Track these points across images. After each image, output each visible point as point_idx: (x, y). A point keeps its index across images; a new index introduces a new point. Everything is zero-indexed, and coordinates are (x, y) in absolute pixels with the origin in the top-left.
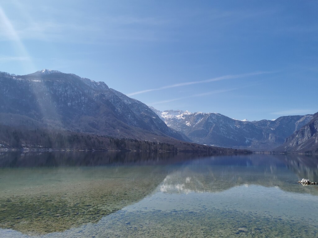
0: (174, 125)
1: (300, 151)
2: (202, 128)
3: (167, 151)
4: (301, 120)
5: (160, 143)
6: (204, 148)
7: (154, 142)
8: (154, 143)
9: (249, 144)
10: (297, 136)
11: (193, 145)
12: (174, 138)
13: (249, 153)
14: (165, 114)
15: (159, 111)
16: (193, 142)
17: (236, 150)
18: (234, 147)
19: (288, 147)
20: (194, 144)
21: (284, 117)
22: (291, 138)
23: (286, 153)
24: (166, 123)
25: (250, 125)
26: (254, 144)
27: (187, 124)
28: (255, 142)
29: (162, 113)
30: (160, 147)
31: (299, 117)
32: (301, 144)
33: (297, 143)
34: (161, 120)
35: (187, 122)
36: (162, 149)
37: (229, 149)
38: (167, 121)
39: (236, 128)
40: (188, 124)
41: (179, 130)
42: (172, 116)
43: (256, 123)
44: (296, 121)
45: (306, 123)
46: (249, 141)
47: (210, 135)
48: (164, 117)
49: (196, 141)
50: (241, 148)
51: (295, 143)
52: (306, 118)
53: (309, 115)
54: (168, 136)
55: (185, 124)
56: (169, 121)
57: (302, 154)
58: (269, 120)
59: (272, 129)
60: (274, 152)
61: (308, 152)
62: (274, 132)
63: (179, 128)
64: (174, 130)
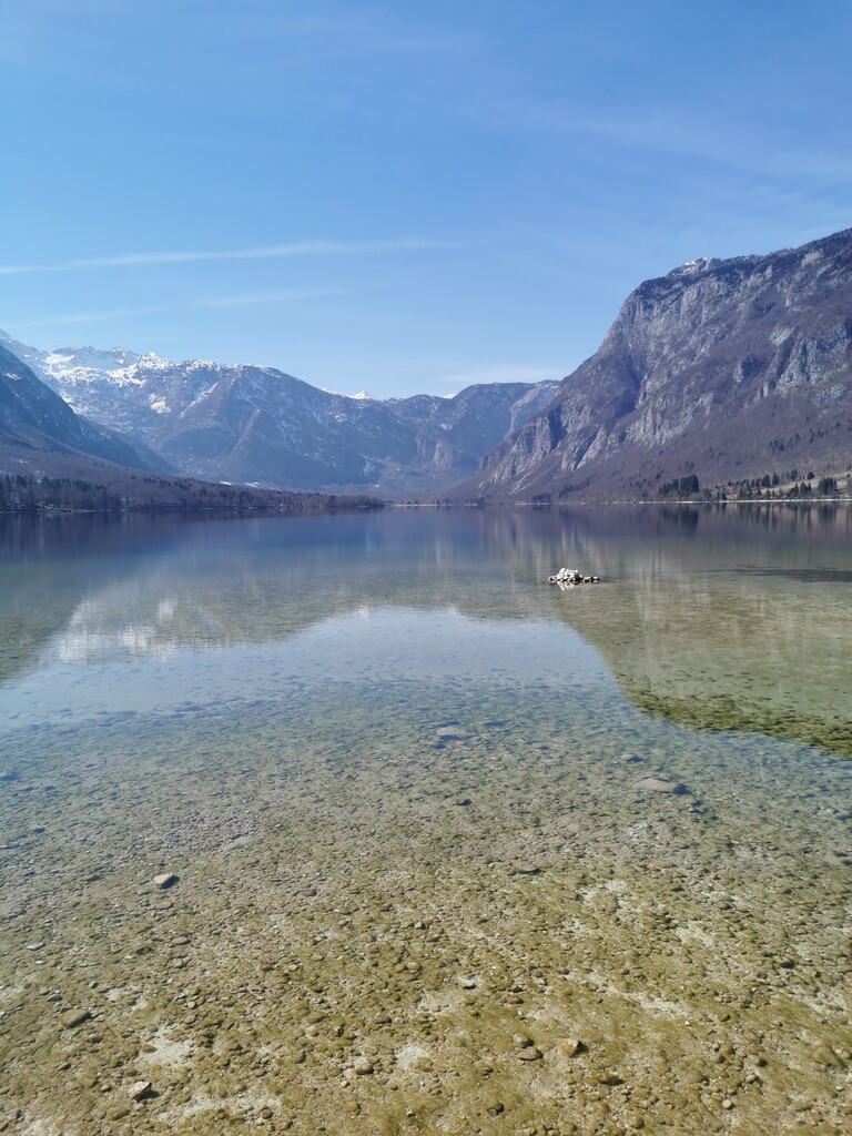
0: (103, 409)
1: (520, 496)
2: (212, 423)
3: (80, 511)
4: (527, 399)
5: (45, 479)
6: (224, 495)
7: (19, 477)
8: (22, 481)
9: (375, 477)
10: (514, 449)
11: (183, 485)
12: (105, 461)
13: (373, 506)
14: (62, 363)
15: (34, 350)
16: (182, 476)
17: (333, 498)
18: (328, 490)
19: (489, 485)
20: (185, 481)
21: (481, 387)
22: (498, 453)
23: (481, 504)
24: (67, 400)
25: (377, 413)
26: (388, 477)
27: (154, 406)
28: (393, 469)
29: (48, 360)
30: (46, 496)
31: (520, 389)
32: (525, 473)
33: (514, 472)
34: (45, 386)
35: (153, 396)
36: (57, 503)
37: (310, 496)
38: (70, 390)
39: (333, 424)
40: (159, 406)
41: (123, 427)
42: (92, 372)
43: (397, 406)
44: (512, 400)
45: (541, 408)
46: (374, 468)
47: (243, 446)
48: (57, 376)
49: (194, 469)
50: (350, 491)
51: (508, 470)
52: (540, 395)
53: (548, 382)
54: (82, 453)
55: (148, 407)
56: (80, 392)
57: (524, 504)
58: (436, 398)
59: (444, 426)
60: (447, 501)
61: (540, 498)
62: (448, 436)
63: (121, 420)
64: (103, 428)
